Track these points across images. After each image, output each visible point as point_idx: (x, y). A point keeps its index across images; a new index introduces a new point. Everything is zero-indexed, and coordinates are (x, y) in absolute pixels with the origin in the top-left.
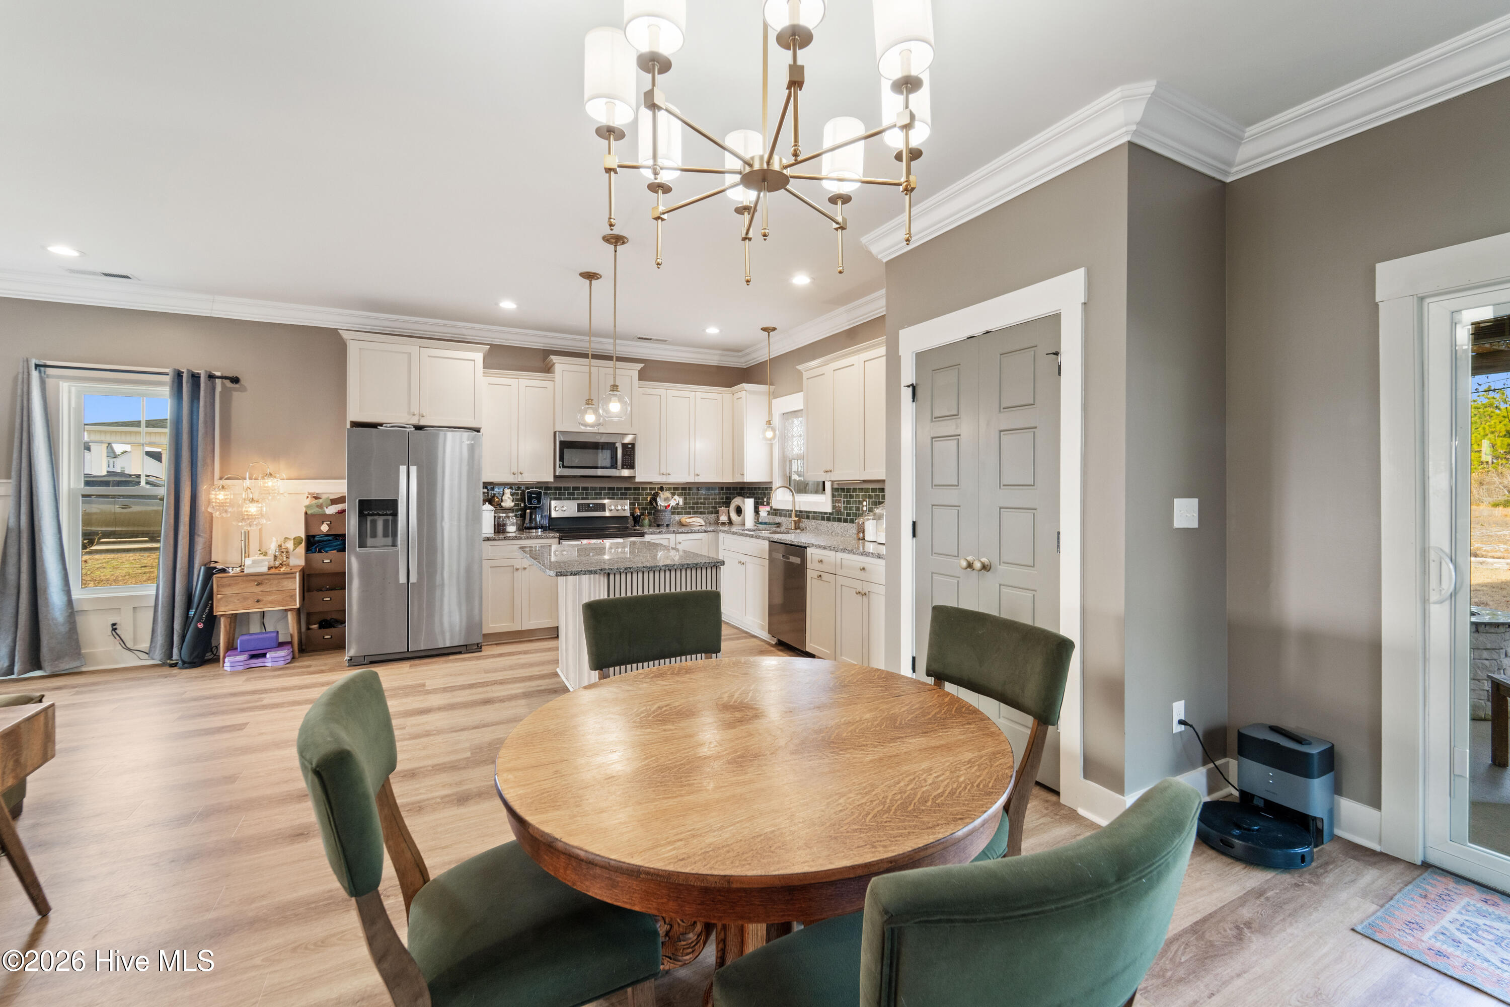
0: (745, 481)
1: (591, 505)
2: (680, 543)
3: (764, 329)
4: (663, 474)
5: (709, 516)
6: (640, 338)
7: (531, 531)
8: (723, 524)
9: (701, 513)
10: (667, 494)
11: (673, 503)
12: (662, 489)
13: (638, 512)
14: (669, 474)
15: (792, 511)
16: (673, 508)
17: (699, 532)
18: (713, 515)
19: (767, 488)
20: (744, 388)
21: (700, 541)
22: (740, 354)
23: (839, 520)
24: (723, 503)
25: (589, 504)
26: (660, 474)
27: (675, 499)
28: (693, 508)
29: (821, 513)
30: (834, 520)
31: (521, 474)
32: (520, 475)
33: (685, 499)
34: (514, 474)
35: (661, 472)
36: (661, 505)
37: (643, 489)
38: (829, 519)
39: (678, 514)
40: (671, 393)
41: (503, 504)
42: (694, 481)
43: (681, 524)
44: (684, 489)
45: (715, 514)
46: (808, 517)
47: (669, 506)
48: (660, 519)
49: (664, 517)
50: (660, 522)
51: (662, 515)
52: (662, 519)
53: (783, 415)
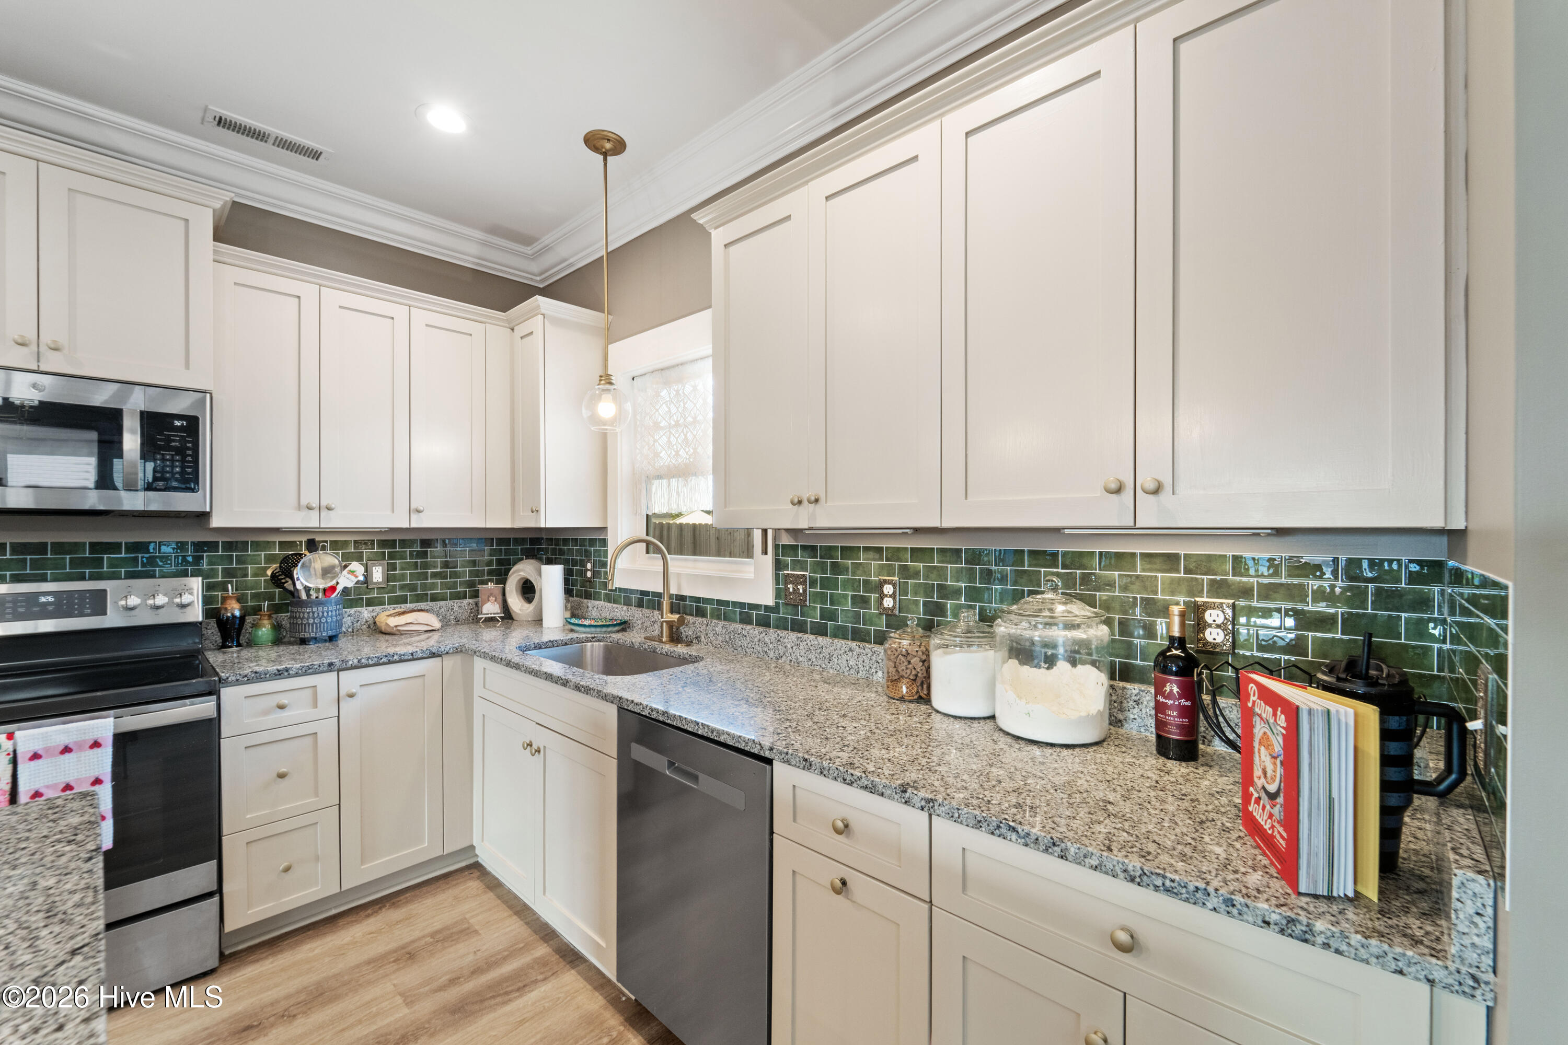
0: (543, 526)
1: (44, 600)
2: (351, 696)
3: (594, 141)
4: (310, 508)
5: (455, 604)
6: (221, 122)
8: (491, 620)
9: (434, 598)
10: (328, 559)
11: (345, 581)
12: (312, 546)
13: (234, 609)
14: (329, 509)
15: (660, 595)
16: (346, 591)
17: (413, 658)
18: (465, 602)
19: (592, 542)
20: (538, 307)
21: (420, 680)
22: (528, 250)
23: (799, 627)
24: (490, 573)
25: (34, 596)
26: (299, 507)
27: (352, 572)
28: (413, 588)
29: (742, 605)
30: (782, 625)
33: (392, 567)
35: (304, 502)
36: (307, 590)
37: (257, 546)
38: (764, 623)
39: (370, 603)
40: (334, 297)
42: (406, 525)
43: (376, 630)
44: (384, 544)
45: (471, 597)
46: (700, 613)
47: (333, 589)
48: (302, 624)
49: (314, 619)
50: (305, 632)
51: (309, 613)
52: (309, 624)
53: (633, 379)
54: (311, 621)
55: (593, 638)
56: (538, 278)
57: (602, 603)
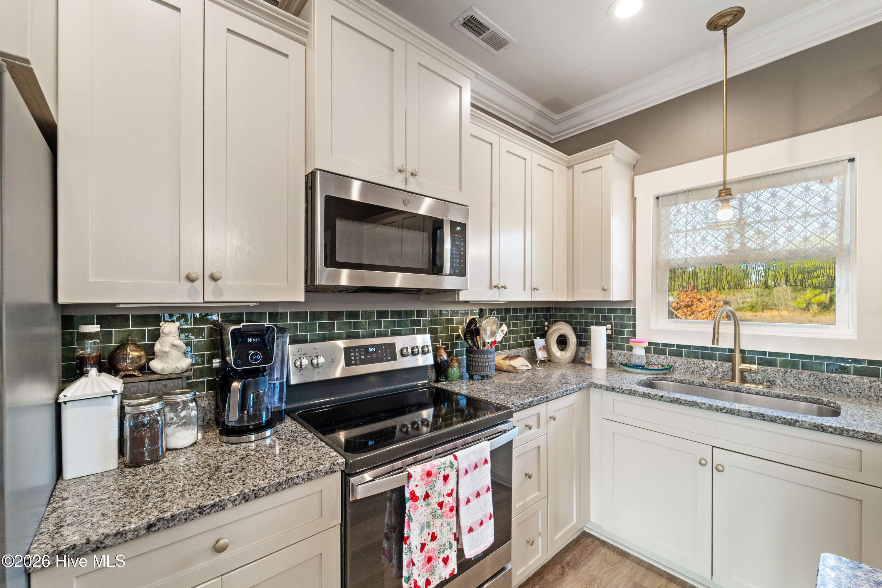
0: (611, 300)
1: (371, 350)
4: (495, 287)
7: (244, 438)
8: (542, 362)
10: (494, 321)
11: (499, 337)
13: (444, 355)
14: (504, 287)
20: (613, 148)
25: (366, 347)
26: (491, 287)
27: (502, 331)
31: (214, 278)
32: (210, 284)
34: (190, 279)
35: (494, 283)
40: (505, 144)
41: (155, 365)
42: (529, 300)
47: (494, 342)
48: (482, 366)
49: (488, 363)
50: (484, 371)
51: (486, 359)
52: (486, 366)
53: (658, 198)
54: (487, 364)
55: (656, 378)
56: (553, 137)
57: (625, 352)
